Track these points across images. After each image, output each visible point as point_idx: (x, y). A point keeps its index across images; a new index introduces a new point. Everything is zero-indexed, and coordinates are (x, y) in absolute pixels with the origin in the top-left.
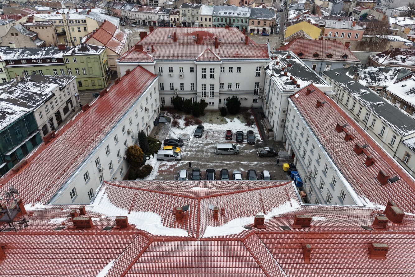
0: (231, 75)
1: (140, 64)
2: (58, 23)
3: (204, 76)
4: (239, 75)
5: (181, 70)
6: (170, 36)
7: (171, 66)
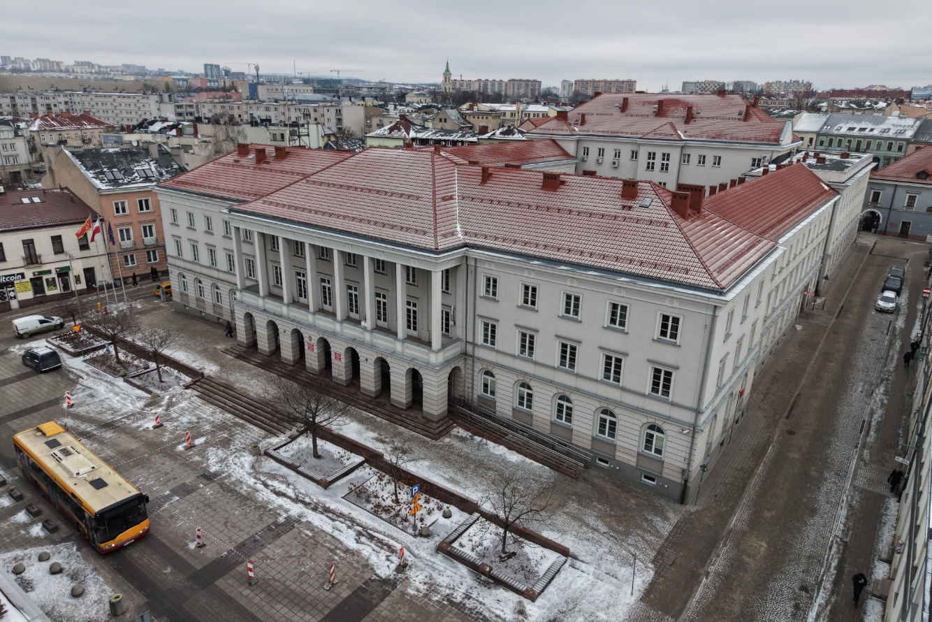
0: (701, 169)
1: (555, 137)
2: (508, 116)
3: (650, 167)
4: (716, 170)
5: (618, 154)
6: (617, 105)
7: (602, 146)
